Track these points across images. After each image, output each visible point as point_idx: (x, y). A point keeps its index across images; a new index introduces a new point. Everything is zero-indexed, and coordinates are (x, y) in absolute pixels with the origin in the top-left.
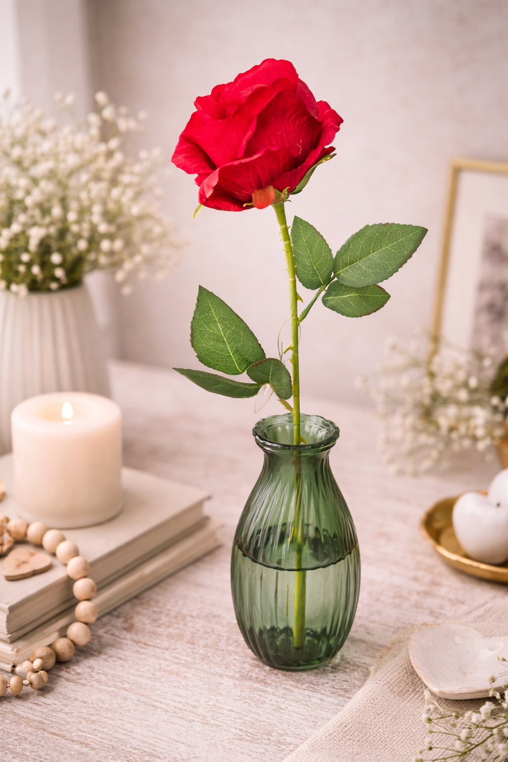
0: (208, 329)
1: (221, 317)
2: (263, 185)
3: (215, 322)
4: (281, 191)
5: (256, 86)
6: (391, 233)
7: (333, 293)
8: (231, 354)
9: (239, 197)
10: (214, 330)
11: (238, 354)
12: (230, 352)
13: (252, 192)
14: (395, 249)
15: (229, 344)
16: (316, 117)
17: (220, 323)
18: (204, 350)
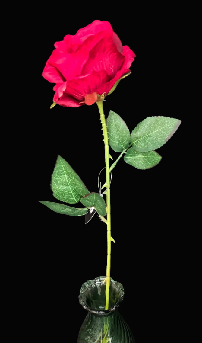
0: (60, 179)
1: (67, 172)
2: (91, 91)
3: (64, 174)
4: (101, 95)
5: (89, 35)
6: (162, 122)
7: (130, 155)
8: (72, 192)
9: (78, 98)
10: (63, 179)
11: (75, 193)
12: (71, 190)
13: (85, 95)
14: (164, 131)
15: (71, 186)
16: (122, 53)
17: (66, 175)
18: (57, 191)
